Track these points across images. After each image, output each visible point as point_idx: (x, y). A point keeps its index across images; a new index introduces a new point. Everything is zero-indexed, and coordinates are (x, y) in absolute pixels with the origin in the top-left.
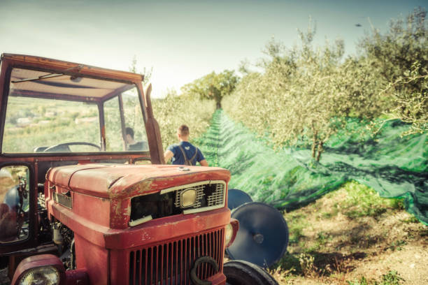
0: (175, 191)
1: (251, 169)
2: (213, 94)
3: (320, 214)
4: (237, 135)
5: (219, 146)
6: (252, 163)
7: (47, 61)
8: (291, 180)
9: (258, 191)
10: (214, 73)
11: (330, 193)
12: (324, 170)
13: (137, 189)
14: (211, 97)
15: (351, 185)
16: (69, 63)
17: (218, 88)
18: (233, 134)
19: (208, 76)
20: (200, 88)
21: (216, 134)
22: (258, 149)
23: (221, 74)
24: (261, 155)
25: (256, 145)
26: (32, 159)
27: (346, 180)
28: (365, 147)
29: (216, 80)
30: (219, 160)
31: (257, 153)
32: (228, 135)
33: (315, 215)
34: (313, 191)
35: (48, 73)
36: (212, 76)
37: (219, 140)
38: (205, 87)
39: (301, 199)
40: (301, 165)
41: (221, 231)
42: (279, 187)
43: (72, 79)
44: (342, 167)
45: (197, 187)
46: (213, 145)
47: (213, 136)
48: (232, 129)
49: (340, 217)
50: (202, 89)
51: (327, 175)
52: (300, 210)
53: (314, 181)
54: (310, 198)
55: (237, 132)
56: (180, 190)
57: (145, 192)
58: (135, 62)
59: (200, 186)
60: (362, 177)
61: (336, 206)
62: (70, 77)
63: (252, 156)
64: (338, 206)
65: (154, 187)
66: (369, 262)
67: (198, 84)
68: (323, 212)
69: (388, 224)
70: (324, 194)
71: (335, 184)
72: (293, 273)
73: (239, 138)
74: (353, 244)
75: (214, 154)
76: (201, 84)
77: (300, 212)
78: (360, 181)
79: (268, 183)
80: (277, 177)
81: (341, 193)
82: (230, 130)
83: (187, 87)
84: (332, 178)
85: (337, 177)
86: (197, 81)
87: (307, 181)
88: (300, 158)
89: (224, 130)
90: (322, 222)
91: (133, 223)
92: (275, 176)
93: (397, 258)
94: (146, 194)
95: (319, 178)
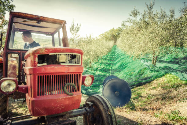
0: (57, 55)
1: (125, 69)
2: (113, 39)
3: (151, 87)
4: (121, 55)
5: (113, 61)
6: (126, 67)
7: (27, 15)
8: (141, 73)
9: (126, 78)
10: (114, 29)
11: (157, 79)
12: (156, 69)
13: (39, 51)
14: (112, 40)
15: (168, 76)
16: (35, 16)
17: (116, 35)
18: (120, 56)
19: (111, 30)
20: (107, 35)
21: (113, 56)
22: (129, 61)
23: (117, 29)
24: (130, 64)
25: (129, 60)
26: (20, 52)
27: (166, 73)
28: (182, 60)
29: (115, 32)
30: (112, 66)
31: (129, 63)
32: (118, 56)
33: (149, 88)
34: (149, 78)
35: (26, 20)
36: (113, 30)
37: (114, 58)
38: (109, 35)
39: (144, 81)
40: (147, 67)
41: (79, 75)
42: (135, 76)
43: (37, 22)
44: (167, 68)
45: (67, 55)
46: (111, 60)
47: (111, 56)
48: (120, 53)
49: (160, 88)
50: (108, 36)
51: (158, 71)
52: (143, 86)
53: (151, 74)
54: (148, 81)
55: (122, 54)
56: (59, 55)
57: (42, 53)
58: (74, 22)
59: (68, 55)
60: (175, 72)
61: (159, 84)
62: (36, 21)
63: (126, 64)
64: (160, 85)
65: (46, 51)
66: (168, 107)
67: (106, 34)
68: (153, 86)
69: (181, 91)
70: (155, 79)
71: (160, 75)
72: (131, 109)
73: (122, 57)
74: (163, 99)
75: (111, 64)
76: (108, 34)
77: (143, 87)
78: (173, 74)
79: (131, 75)
80: (135, 72)
81: (162, 79)
82: (119, 54)
83: (102, 36)
84: (160, 72)
85: (162, 72)
86: (106, 32)
87: (148, 74)
88: (147, 64)
89: (117, 53)
90: (151, 91)
91: (38, 65)
92: (134, 72)
93: (181, 105)
94: (43, 54)
95: (153, 73)
